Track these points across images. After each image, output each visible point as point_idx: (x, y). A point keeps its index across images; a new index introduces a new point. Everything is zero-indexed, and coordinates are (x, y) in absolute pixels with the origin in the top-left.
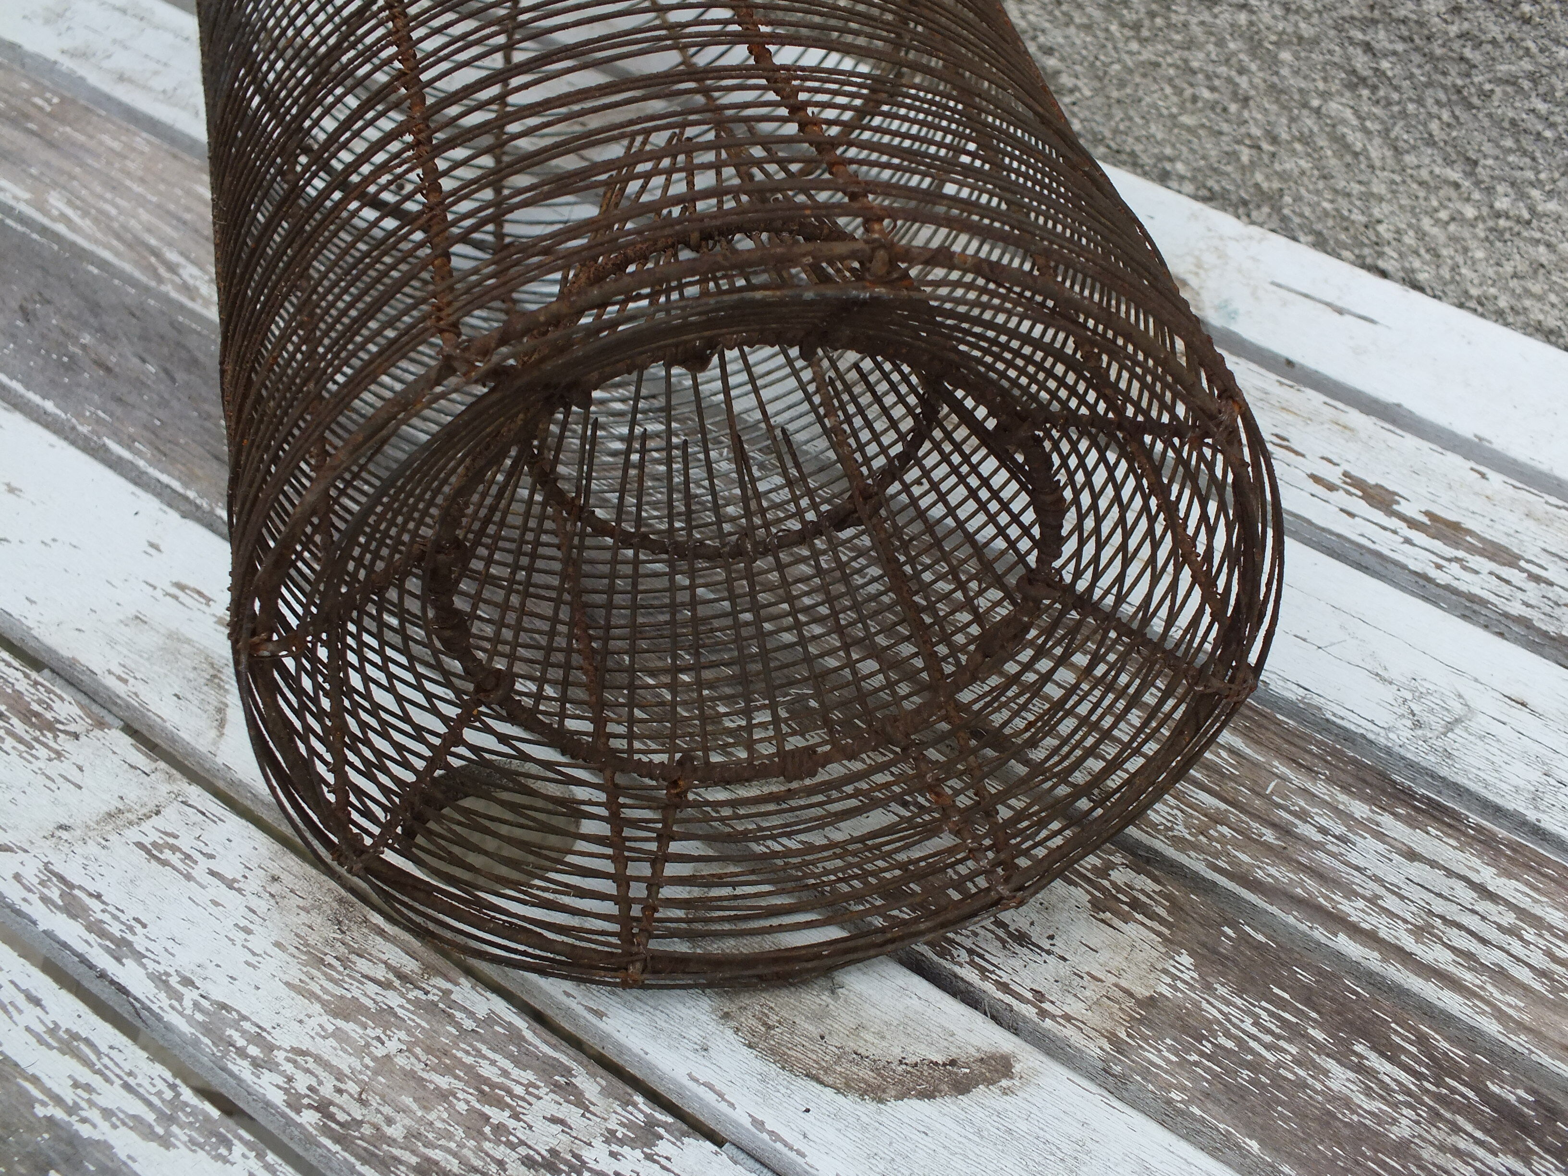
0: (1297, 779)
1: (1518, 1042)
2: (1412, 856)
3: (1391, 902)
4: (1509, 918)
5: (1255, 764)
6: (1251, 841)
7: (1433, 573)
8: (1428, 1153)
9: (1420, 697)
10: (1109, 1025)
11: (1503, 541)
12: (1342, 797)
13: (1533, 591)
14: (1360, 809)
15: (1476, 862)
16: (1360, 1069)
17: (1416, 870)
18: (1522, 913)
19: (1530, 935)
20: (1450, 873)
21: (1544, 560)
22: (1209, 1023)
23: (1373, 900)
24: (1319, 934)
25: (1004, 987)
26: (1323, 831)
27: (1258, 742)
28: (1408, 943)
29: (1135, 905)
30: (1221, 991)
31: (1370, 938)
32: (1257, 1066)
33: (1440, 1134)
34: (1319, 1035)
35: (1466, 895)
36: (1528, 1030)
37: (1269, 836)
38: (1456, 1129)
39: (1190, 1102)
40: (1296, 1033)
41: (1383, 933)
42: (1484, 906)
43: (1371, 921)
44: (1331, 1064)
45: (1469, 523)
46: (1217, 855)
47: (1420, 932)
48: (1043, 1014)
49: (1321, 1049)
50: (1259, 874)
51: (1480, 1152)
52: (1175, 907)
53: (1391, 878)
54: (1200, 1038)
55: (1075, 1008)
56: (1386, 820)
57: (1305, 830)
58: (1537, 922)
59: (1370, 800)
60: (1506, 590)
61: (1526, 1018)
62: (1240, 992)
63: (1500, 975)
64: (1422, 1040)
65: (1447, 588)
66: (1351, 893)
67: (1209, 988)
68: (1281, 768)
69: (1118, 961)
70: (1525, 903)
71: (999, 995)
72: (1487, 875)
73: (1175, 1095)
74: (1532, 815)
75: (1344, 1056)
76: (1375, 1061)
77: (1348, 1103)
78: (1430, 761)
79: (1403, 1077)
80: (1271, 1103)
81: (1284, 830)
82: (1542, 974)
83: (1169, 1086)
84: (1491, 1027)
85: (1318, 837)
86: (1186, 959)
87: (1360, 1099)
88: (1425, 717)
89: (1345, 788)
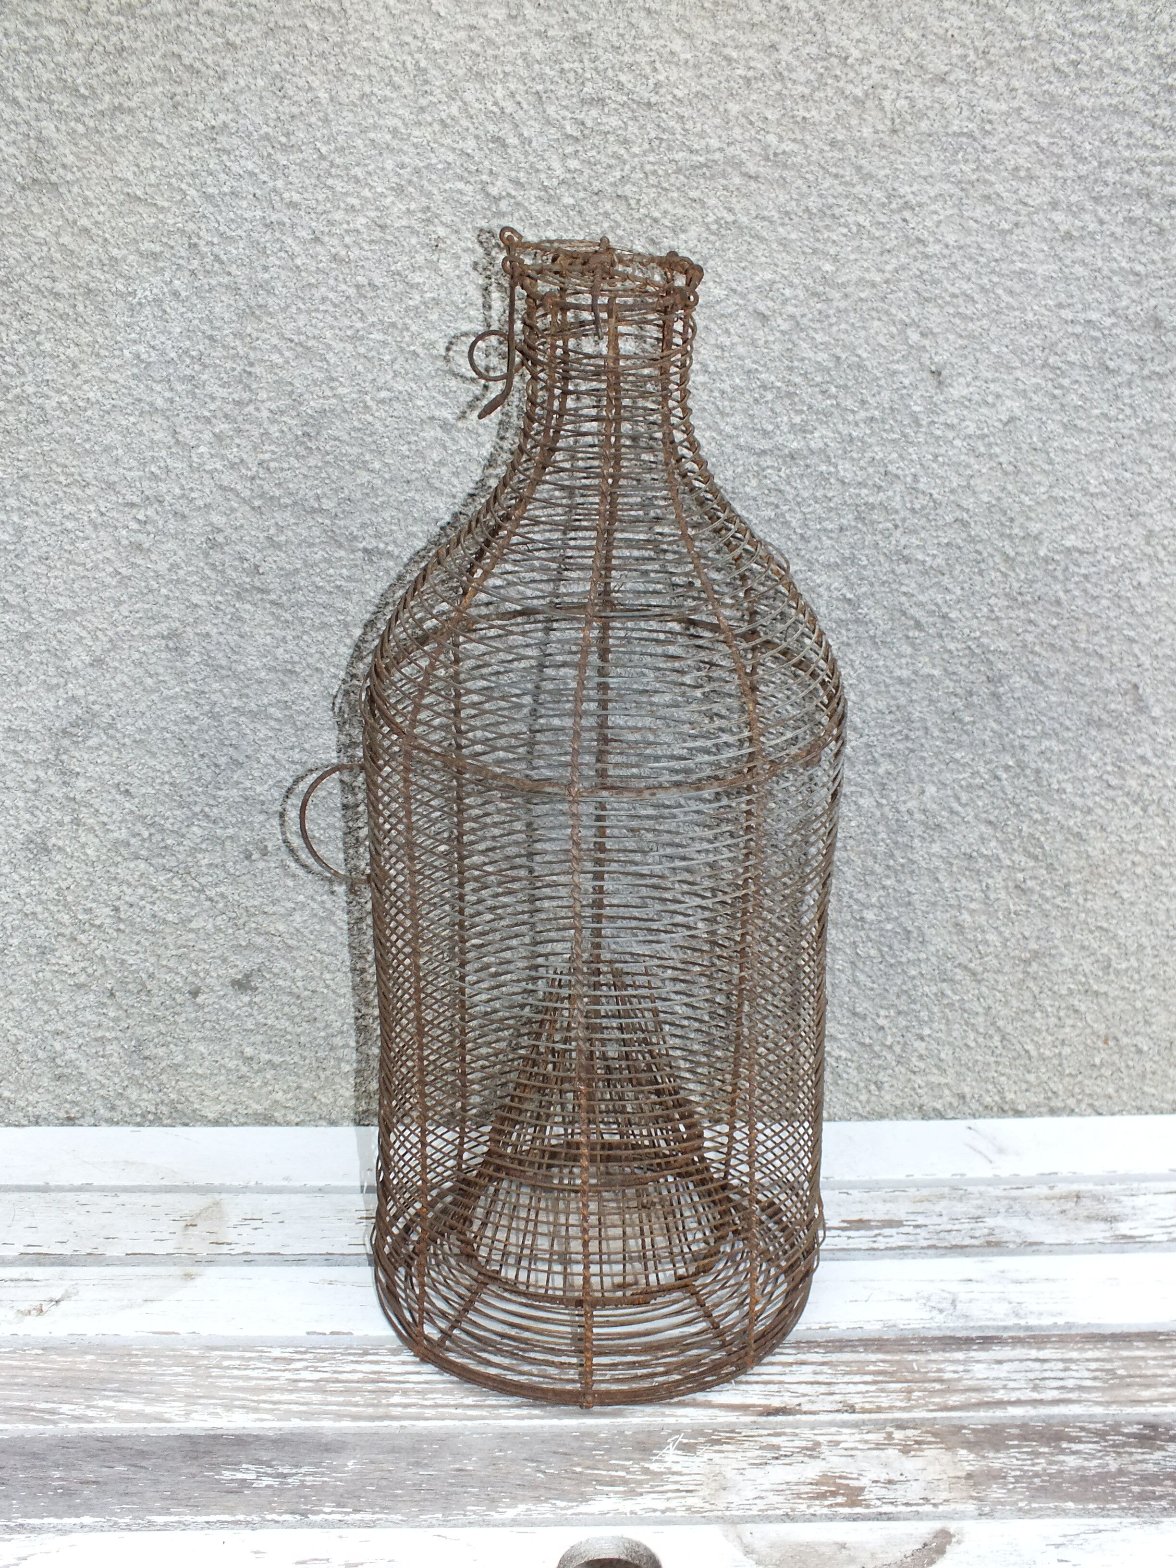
0: (921, 1358)
1: (1113, 1410)
2: (1000, 1362)
3: (1011, 1385)
4: (1061, 1365)
5: (898, 1362)
6: (933, 1392)
7: (875, 1246)
8: (1131, 1468)
9: (929, 1299)
10: (965, 1494)
11: (887, 1217)
12: (947, 1355)
13: (923, 1233)
14: (960, 1355)
15: (1025, 1351)
16: (1074, 1453)
17: (1006, 1367)
18: (1062, 1360)
19: (1073, 1366)
20: (1021, 1361)
21: (912, 1217)
22: (1001, 1469)
23: (1005, 1387)
24: (999, 1413)
25: (907, 1504)
26: (955, 1372)
27: (888, 1352)
28: (1036, 1396)
29: (917, 1442)
30: (991, 1455)
31: (1018, 1403)
32: (1037, 1475)
33: (1126, 1459)
34: (1046, 1450)
35: (1037, 1365)
36: (1113, 1402)
37: (937, 1386)
38: (1131, 1454)
39: (1029, 1504)
40: (1038, 1455)
41: (1023, 1398)
42: (1047, 1366)
43: (1014, 1396)
44: (1061, 1458)
45: (866, 1217)
46: (926, 1405)
47: (1035, 1388)
48: (935, 1505)
49: (1052, 1454)
50: (951, 1403)
51: (1147, 1457)
52: (934, 1435)
53: (1002, 1375)
54: (1004, 1478)
55: (945, 1495)
56: (973, 1354)
57: (946, 1376)
58: (1070, 1360)
59: (959, 1350)
60: (911, 1237)
61: (1107, 1398)
62: (998, 1451)
63: (1080, 1388)
64: (1082, 1429)
65: (887, 1249)
66: (994, 1390)
67: (984, 1457)
68: (911, 1357)
69: (938, 1468)
70: (1059, 1356)
71: (909, 1509)
72: (1034, 1353)
73: (1021, 1504)
74: (1023, 1322)
75: (1063, 1451)
76: (1075, 1447)
77: (1084, 1468)
78: (961, 1323)
79: (1091, 1446)
80: (1058, 1485)
81: (941, 1381)
82: (1095, 1378)
83: (1016, 1503)
84: (1099, 1410)
85: (956, 1376)
86: (963, 1452)
87: (1086, 1464)
88: (940, 1306)
89: (944, 1350)
